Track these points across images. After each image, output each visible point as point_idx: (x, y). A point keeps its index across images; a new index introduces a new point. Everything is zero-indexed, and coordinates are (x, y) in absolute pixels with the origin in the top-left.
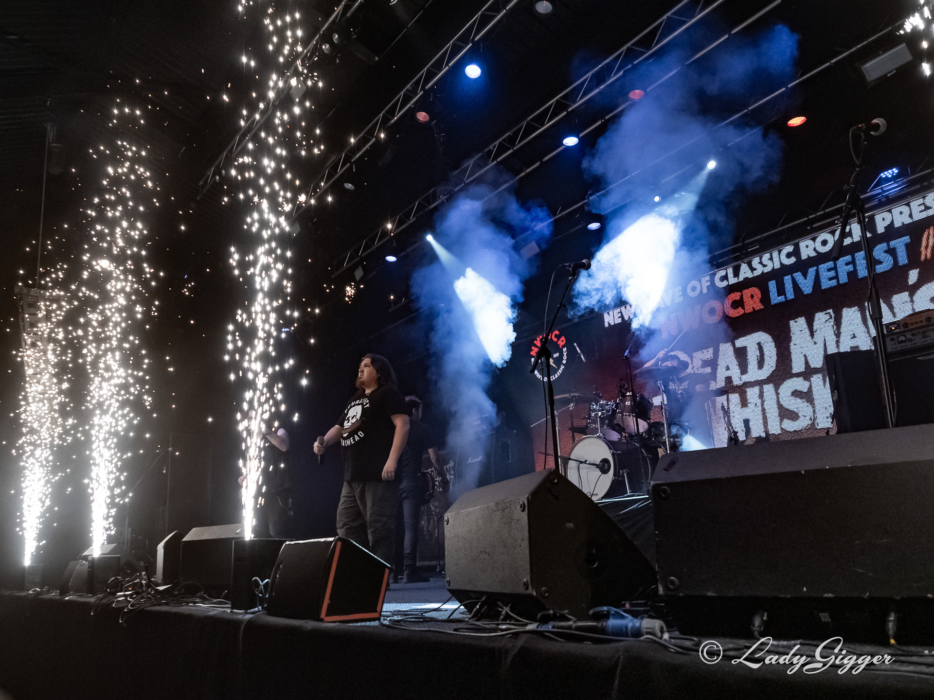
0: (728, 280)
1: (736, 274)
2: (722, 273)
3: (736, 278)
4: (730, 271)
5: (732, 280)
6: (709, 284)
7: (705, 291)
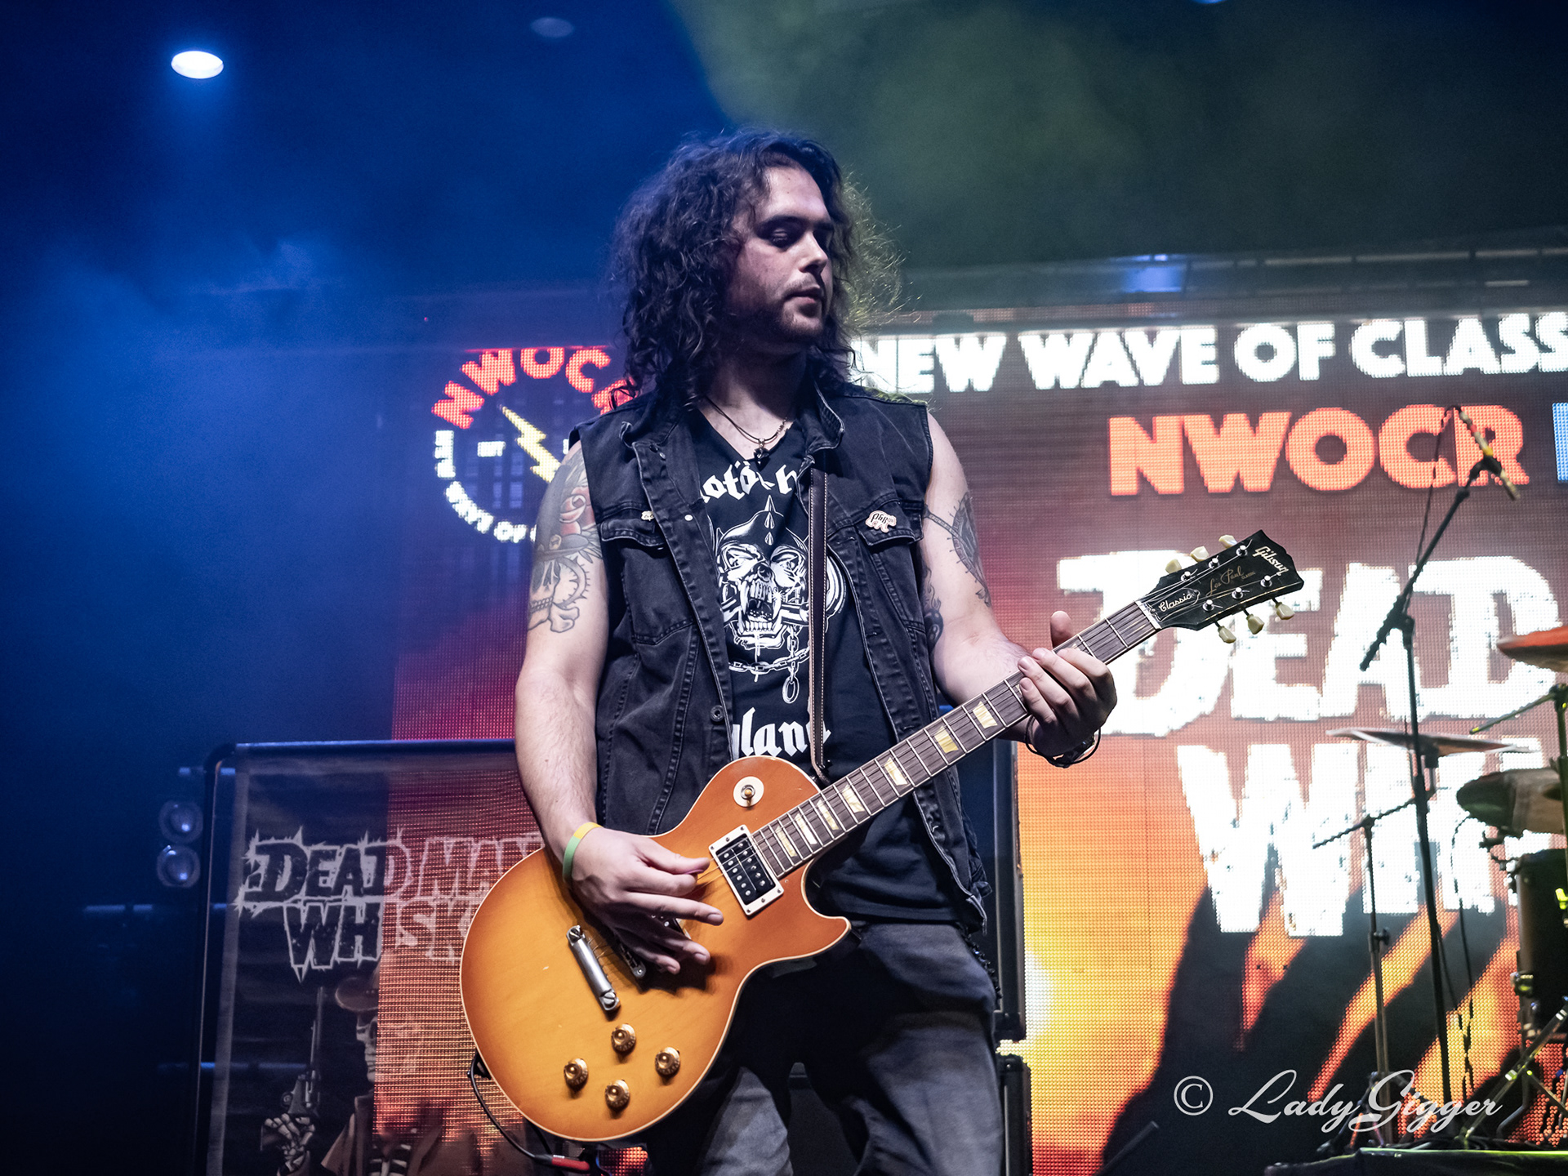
0: (1404, 359)
1: (1439, 343)
2: (1384, 328)
3: (1438, 359)
4: (1416, 329)
5: (1421, 363)
6: (1329, 350)
7: (1310, 372)
